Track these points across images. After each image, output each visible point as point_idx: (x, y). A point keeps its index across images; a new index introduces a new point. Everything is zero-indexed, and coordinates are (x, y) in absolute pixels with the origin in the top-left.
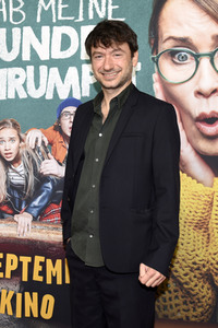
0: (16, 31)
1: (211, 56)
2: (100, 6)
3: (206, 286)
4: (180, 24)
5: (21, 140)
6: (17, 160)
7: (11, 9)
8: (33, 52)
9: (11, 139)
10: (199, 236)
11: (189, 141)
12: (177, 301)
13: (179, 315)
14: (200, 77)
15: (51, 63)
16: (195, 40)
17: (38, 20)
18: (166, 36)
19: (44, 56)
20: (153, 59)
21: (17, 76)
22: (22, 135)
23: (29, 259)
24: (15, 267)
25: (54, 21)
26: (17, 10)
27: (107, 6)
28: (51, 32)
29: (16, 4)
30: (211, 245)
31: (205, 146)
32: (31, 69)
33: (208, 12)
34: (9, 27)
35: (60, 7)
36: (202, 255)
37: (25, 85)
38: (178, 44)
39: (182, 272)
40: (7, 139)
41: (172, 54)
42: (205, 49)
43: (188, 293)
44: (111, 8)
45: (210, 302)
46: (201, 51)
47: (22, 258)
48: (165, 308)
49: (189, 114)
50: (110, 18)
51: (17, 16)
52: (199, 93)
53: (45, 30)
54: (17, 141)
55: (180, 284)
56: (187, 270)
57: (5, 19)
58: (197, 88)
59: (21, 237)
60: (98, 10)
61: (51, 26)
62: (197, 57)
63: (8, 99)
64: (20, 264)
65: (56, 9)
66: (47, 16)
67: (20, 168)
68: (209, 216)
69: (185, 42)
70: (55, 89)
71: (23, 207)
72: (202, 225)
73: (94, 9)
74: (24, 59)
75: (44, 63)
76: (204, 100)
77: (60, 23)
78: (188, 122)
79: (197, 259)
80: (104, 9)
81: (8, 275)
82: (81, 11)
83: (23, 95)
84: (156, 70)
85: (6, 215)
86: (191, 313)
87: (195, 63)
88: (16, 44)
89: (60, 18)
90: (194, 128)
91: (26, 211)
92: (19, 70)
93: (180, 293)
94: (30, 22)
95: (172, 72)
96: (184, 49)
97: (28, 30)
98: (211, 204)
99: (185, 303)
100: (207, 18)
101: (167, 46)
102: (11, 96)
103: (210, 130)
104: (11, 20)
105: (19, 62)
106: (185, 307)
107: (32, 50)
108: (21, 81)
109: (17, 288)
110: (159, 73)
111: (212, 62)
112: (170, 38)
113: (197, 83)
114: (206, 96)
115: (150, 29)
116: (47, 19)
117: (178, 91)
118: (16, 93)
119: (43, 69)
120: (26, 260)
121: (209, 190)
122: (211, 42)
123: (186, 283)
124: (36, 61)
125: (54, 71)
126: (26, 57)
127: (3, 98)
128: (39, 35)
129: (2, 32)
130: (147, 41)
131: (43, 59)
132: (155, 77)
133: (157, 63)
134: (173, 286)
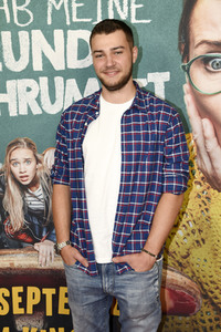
0: (23, 35)
2: (121, 5)
4: (215, 25)
5: (38, 161)
6: (34, 183)
7: (15, 8)
8: (45, 61)
9: (27, 161)
15: (67, 74)
17: (49, 22)
19: (58, 66)
20: (184, 67)
21: (29, 89)
22: (39, 156)
23: (53, 291)
24: (37, 300)
25: (68, 23)
26: (22, 8)
27: (129, 5)
28: (66, 36)
29: (20, 1)
34: (15, 30)
35: (75, 6)
37: (38, 100)
38: (212, 49)
40: (21, 160)
41: (205, 60)
44: (134, 7)
47: (45, 291)
50: (133, 20)
51: (23, 16)
53: (58, 34)
54: (34, 163)
57: (8, 20)
59: (43, 267)
60: (119, 9)
61: (65, 29)
63: (20, 116)
64: (43, 297)
65: (70, 8)
67: (39, 192)
69: (220, 46)
71: (44, 235)
73: (115, 9)
74: (35, 69)
75: (60, 73)
77: (75, 26)
80: (126, 8)
81: (30, 311)
82: (99, 11)
83: (36, 111)
84: (187, 79)
85: (25, 245)
88: (24, 51)
89: (75, 19)
91: (47, 238)
92: (31, 82)
94: (39, 24)
95: (205, 82)
96: (219, 55)
97: (38, 34)
102: (24, 112)
104: (16, 21)
105: (28, 73)
107: (45, 59)
108: (34, 94)
109: (41, 324)
110: (191, 84)
112: (203, 42)
115: (180, 33)
116: (60, 21)
118: (29, 108)
119: (59, 80)
120: (49, 292)
124: (49, 71)
125: (72, 83)
126: (38, 66)
127: (13, 113)
128: (50, 40)
129: (7, 35)
130: (177, 47)
131: (57, 69)
132: (186, 87)
133: (188, 71)
134: (214, 314)
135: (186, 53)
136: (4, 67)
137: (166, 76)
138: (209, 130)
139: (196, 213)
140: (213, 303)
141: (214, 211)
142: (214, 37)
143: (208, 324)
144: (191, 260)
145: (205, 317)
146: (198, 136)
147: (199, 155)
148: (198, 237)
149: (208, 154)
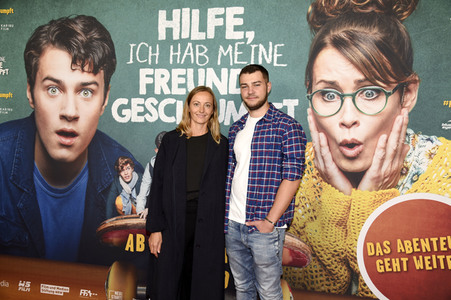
0: (201, 72)
1: (353, 96)
2: (268, 54)
3: (344, 267)
4: (330, 70)
7: (198, 54)
8: (214, 88)
10: (339, 231)
11: (334, 160)
12: (321, 278)
13: (323, 288)
14: (344, 112)
15: (228, 97)
16: (341, 83)
17: (219, 63)
18: (318, 79)
20: (308, 97)
25: (231, 64)
26: (202, 54)
27: (273, 54)
28: (229, 73)
29: (201, 50)
30: (348, 238)
31: (346, 165)
33: (352, 62)
34: (196, 68)
35: (236, 53)
36: (341, 245)
38: (328, 86)
39: (325, 257)
41: (323, 93)
42: (349, 90)
43: (330, 273)
44: (276, 56)
45: (346, 279)
46: (346, 92)
48: (313, 282)
49: (335, 140)
50: (275, 64)
51: (202, 59)
52: (343, 124)
53: (224, 71)
55: (325, 266)
56: (330, 256)
57: (192, 62)
58: (341, 121)
60: (265, 53)
61: (229, 68)
62: (342, 97)
65: (233, 55)
66: (225, 60)
68: (347, 217)
69: (333, 84)
70: (232, 117)
72: (342, 223)
73: (263, 56)
75: (223, 97)
76: (347, 130)
77: (235, 66)
78: (334, 146)
79: (337, 248)
80: (270, 56)
82: (253, 57)
84: (310, 105)
86: (332, 287)
87: (340, 101)
89: (236, 62)
90: (338, 151)
93: (324, 273)
94: (212, 64)
95: (322, 107)
96: (332, 90)
97: (211, 71)
98: (350, 208)
99: (327, 279)
100: (351, 66)
101: (319, 87)
103: (350, 152)
104: (197, 62)
106: (327, 283)
110: (313, 108)
111: (354, 101)
112: (322, 81)
113: (342, 117)
114: (348, 127)
115: (307, 74)
116: (226, 63)
117: (327, 122)
119: (222, 101)
121: (348, 198)
122: (353, 85)
123: (329, 265)
125: (231, 103)
128: (219, 75)
129: (191, 71)
130: (304, 83)
131: (222, 94)
132: (309, 110)
133: (311, 100)
134: (319, 267)
135: (310, 88)
136: (187, 91)
137: (296, 102)
138: (324, 141)
139: (312, 197)
140: (319, 260)
141: (324, 197)
142: (329, 78)
143: (315, 274)
144: (306, 230)
145: (314, 269)
146: (316, 144)
147: (316, 158)
148: (311, 214)
149: (323, 157)
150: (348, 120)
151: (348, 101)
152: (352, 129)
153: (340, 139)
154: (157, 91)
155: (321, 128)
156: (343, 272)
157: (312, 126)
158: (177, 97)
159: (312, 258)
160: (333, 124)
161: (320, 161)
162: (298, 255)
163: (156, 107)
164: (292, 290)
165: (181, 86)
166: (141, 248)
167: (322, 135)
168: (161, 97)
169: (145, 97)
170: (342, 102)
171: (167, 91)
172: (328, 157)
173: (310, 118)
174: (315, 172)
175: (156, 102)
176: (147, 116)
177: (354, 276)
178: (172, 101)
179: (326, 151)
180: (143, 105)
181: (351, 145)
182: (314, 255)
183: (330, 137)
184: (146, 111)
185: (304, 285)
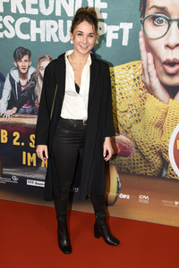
1: (178, 21)
3: (158, 157)
8: (63, 9)
10: (157, 131)
11: (157, 76)
12: (141, 165)
13: (141, 172)
14: (170, 35)
16: (170, 9)
18: (151, 5)
20: (141, 21)
21: (52, 27)
30: (163, 136)
31: (167, 80)
32: (61, 22)
36: (158, 141)
37: (57, 33)
38: (159, 11)
39: (145, 150)
45: (159, 166)
46: (173, 18)
48: (134, 168)
49: (160, 59)
52: (167, 46)
55: (144, 156)
56: (148, 149)
58: (166, 43)
62: (169, 21)
63: (46, 42)
68: (164, 121)
69: (163, 10)
72: (160, 125)
74: (57, 15)
75: (70, 18)
76: (170, 51)
78: (158, 64)
79: (154, 144)
83: (56, 40)
84: (142, 29)
86: (148, 171)
87: (167, 25)
88: (51, 3)
90: (161, 68)
92: (53, 22)
93: (143, 161)
96: (162, 15)
98: (166, 114)
99: (145, 166)
101: (150, 12)
102: (49, 40)
103: (171, 70)
105: (53, 17)
106: (145, 168)
108: (55, 30)
110: (144, 31)
112: (154, 6)
113: (167, 40)
114: (172, 48)
117: (154, 44)
118: (52, 38)
121: (166, 106)
123: (147, 156)
124: (64, 16)
126: (58, 13)
127: (43, 40)
130: (138, 8)
131: (69, 15)
132: (141, 33)
133: (143, 24)
134: (139, 157)
135: (143, 13)
136: (39, 12)
137: (130, 25)
138: (151, 60)
139: (138, 105)
140: (140, 152)
141: (148, 104)
142: (160, 4)
143: (136, 162)
144: (132, 129)
145: (136, 159)
146: (144, 62)
147: (143, 74)
148: (137, 118)
149: (149, 73)
150: (172, 42)
151: (174, 25)
152: (175, 50)
153: (164, 59)
154: (13, 10)
155: (150, 49)
156: (157, 161)
157: (142, 47)
158: (31, 17)
159: (135, 150)
160: (159, 46)
161: (147, 76)
162: (124, 148)
163: (13, 25)
164: (119, 172)
165: (34, 6)
166: (4, 140)
167: (150, 54)
168: (17, 16)
169: (3, 15)
170: (169, 26)
171: (22, 11)
172: (153, 73)
173: (141, 40)
174: (142, 85)
175: (13, 20)
176: (5, 32)
177: (166, 163)
178: (26, 20)
179: (151, 68)
180: (2, 22)
181: (172, 64)
182: (137, 148)
183: (156, 57)
184: (5, 28)
185: (128, 170)
